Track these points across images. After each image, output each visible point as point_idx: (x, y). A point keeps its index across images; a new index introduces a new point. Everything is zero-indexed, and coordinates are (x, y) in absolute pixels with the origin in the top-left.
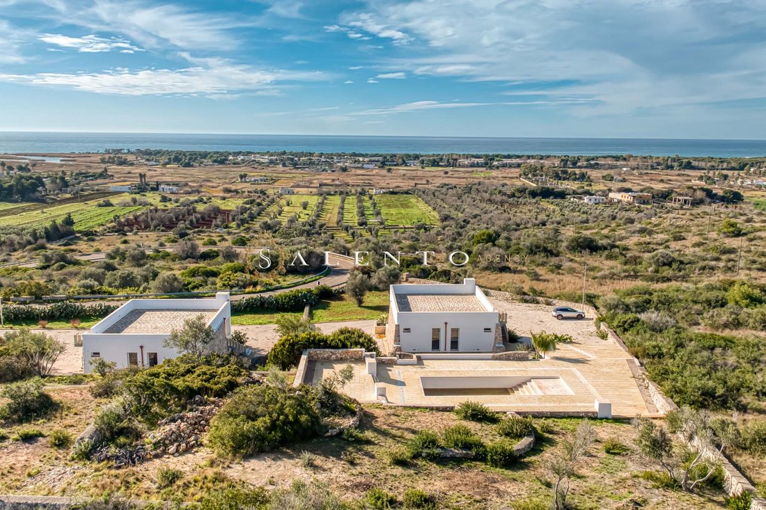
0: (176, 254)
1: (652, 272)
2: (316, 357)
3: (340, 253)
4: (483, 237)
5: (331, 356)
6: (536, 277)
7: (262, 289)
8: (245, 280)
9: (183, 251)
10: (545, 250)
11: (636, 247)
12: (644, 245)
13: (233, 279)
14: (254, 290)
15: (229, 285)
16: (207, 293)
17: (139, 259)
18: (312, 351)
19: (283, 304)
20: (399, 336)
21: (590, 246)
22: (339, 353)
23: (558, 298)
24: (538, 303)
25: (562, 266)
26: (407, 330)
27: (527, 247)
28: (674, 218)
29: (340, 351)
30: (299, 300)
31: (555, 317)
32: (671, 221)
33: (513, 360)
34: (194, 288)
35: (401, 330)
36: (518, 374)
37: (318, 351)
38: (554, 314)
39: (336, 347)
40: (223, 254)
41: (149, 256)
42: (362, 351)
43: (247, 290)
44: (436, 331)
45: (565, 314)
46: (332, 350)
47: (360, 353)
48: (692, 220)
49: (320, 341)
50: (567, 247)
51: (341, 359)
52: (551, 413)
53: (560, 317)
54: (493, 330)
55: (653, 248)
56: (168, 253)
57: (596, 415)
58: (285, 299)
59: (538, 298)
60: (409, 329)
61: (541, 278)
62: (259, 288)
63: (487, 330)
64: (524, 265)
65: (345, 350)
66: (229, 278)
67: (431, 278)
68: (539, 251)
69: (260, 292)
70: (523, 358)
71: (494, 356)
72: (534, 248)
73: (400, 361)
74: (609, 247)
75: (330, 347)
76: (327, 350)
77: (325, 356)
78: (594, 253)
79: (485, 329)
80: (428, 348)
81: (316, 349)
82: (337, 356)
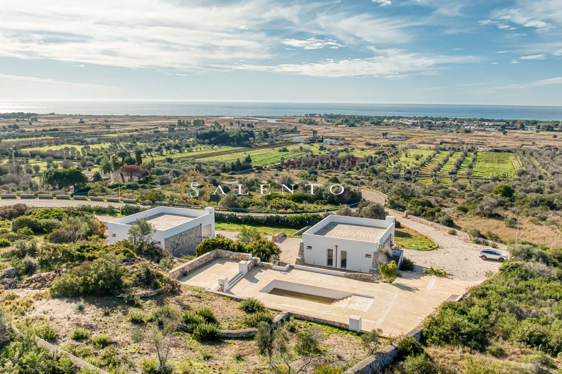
2: (220, 254)
4: (500, 189)
5: (230, 256)
14: (286, 212)
18: (219, 250)
20: (302, 251)
24: (487, 245)
26: (310, 247)
31: (480, 257)
34: (252, 206)
35: (305, 247)
37: (223, 251)
39: (234, 250)
42: (248, 256)
43: (280, 211)
44: (330, 251)
45: (489, 256)
49: (226, 244)
52: (314, 318)
53: (484, 258)
54: (372, 256)
57: (347, 327)
58: (294, 219)
59: (489, 241)
60: (311, 247)
61: (517, 226)
62: (289, 211)
63: (368, 256)
68: (542, 205)
69: (289, 213)
70: (367, 279)
71: (345, 274)
72: (538, 201)
73: (275, 267)
76: (228, 251)
77: (226, 255)
80: (325, 264)
81: (221, 250)
82: (233, 257)
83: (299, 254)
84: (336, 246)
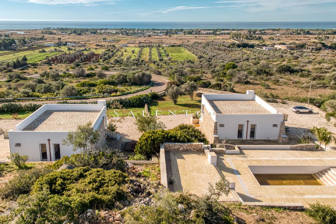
0: (74, 75)
1: (333, 84)
2: (169, 148)
3: (156, 74)
4: (230, 66)
5: (180, 148)
6: (268, 87)
7: (120, 94)
8: (111, 89)
9: (78, 73)
10: (265, 72)
11: (314, 71)
12: (319, 70)
13: (104, 89)
14: (116, 95)
15: (102, 92)
16: (90, 96)
17: (56, 77)
18: (166, 144)
19: (133, 103)
20: (217, 129)
21: (289, 70)
22: (186, 145)
23: (288, 99)
24: (277, 102)
25: (279, 81)
26: (222, 126)
27: (256, 71)
28: (323, 56)
29: (186, 144)
30: (141, 101)
31: (295, 112)
32: (322, 57)
33: (306, 150)
34: (83, 93)
35: (218, 126)
36: (318, 164)
37: (171, 144)
38: (294, 110)
39: (183, 142)
40: (98, 74)
41: (61, 75)
42: (202, 145)
43: (112, 95)
44: (241, 126)
45: (301, 110)
46: (181, 144)
47: (200, 146)
48: (334, 57)
49: (171, 137)
50: (276, 71)
51: (187, 150)
53: (298, 112)
54: (279, 126)
55: (325, 71)
56: (70, 74)
58: (134, 100)
59: (277, 100)
61: (270, 87)
62: (118, 93)
63: (275, 125)
64: (256, 80)
65: (189, 144)
66: (102, 88)
67: (210, 88)
68: (262, 73)
69: (119, 95)
70: (312, 148)
71: (291, 147)
72: (259, 71)
73: (228, 151)
74: (300, 71)
75: (179, 141)
76: (177, 144)
77: (176, 148)
78: (292, 74)
79: (274, 125)
80: (236, 137)
81: (169, 143)
82: (184, 148)
83: (214, 133)
84: (248, 121)
